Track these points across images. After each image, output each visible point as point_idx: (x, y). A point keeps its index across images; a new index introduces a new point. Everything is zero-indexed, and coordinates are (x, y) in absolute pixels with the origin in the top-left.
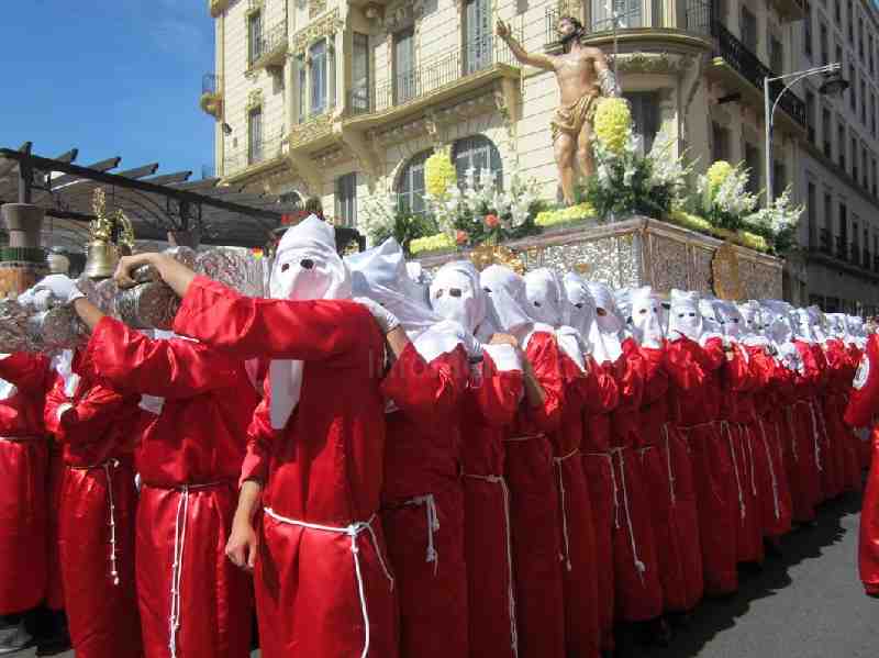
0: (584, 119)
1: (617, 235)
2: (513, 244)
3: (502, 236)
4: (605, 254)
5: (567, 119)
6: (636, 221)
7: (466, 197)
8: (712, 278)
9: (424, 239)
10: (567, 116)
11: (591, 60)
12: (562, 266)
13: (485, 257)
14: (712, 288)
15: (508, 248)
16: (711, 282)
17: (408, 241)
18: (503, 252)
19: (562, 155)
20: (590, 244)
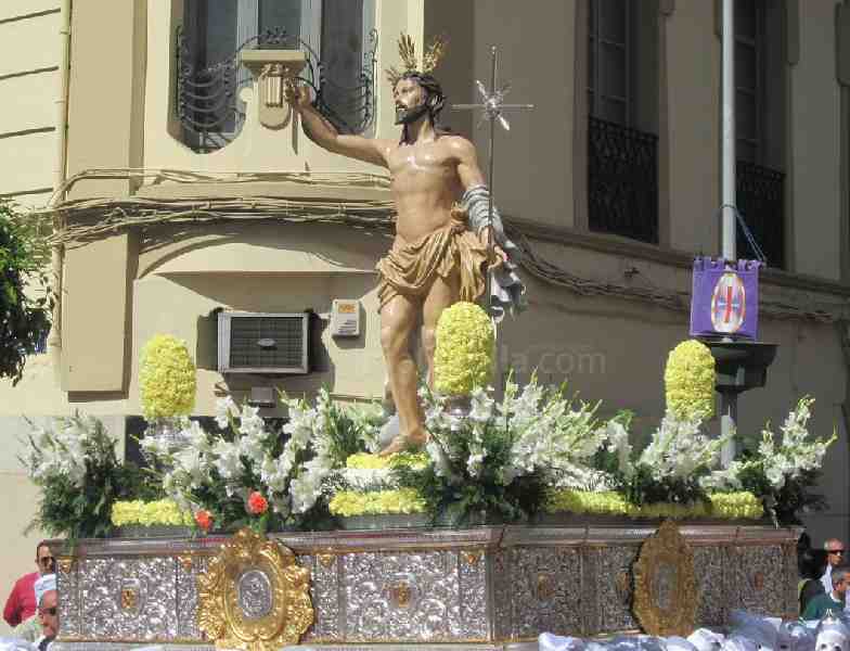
0: (436, 275)
1: (457, 550)
2: (293, 540)
3: (274, 525)
4: (438, 577)
5: (405, 271)
6: (484, 533)
7: (216, 457)
8: (631, 595)
9: (138, 505)
10: (405, 264)
11: (453, 163)
12: (373, 587)
13: (245, 554)
14: (630, 611)
15: (285, 544)
16: (630, 601)
17: (110, 502)
18: (277, 550)
19: (393, 341)
20: (418, 558)
